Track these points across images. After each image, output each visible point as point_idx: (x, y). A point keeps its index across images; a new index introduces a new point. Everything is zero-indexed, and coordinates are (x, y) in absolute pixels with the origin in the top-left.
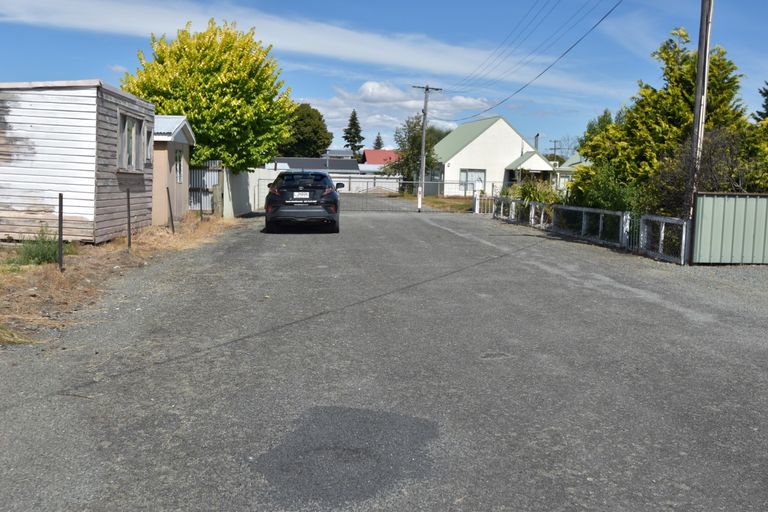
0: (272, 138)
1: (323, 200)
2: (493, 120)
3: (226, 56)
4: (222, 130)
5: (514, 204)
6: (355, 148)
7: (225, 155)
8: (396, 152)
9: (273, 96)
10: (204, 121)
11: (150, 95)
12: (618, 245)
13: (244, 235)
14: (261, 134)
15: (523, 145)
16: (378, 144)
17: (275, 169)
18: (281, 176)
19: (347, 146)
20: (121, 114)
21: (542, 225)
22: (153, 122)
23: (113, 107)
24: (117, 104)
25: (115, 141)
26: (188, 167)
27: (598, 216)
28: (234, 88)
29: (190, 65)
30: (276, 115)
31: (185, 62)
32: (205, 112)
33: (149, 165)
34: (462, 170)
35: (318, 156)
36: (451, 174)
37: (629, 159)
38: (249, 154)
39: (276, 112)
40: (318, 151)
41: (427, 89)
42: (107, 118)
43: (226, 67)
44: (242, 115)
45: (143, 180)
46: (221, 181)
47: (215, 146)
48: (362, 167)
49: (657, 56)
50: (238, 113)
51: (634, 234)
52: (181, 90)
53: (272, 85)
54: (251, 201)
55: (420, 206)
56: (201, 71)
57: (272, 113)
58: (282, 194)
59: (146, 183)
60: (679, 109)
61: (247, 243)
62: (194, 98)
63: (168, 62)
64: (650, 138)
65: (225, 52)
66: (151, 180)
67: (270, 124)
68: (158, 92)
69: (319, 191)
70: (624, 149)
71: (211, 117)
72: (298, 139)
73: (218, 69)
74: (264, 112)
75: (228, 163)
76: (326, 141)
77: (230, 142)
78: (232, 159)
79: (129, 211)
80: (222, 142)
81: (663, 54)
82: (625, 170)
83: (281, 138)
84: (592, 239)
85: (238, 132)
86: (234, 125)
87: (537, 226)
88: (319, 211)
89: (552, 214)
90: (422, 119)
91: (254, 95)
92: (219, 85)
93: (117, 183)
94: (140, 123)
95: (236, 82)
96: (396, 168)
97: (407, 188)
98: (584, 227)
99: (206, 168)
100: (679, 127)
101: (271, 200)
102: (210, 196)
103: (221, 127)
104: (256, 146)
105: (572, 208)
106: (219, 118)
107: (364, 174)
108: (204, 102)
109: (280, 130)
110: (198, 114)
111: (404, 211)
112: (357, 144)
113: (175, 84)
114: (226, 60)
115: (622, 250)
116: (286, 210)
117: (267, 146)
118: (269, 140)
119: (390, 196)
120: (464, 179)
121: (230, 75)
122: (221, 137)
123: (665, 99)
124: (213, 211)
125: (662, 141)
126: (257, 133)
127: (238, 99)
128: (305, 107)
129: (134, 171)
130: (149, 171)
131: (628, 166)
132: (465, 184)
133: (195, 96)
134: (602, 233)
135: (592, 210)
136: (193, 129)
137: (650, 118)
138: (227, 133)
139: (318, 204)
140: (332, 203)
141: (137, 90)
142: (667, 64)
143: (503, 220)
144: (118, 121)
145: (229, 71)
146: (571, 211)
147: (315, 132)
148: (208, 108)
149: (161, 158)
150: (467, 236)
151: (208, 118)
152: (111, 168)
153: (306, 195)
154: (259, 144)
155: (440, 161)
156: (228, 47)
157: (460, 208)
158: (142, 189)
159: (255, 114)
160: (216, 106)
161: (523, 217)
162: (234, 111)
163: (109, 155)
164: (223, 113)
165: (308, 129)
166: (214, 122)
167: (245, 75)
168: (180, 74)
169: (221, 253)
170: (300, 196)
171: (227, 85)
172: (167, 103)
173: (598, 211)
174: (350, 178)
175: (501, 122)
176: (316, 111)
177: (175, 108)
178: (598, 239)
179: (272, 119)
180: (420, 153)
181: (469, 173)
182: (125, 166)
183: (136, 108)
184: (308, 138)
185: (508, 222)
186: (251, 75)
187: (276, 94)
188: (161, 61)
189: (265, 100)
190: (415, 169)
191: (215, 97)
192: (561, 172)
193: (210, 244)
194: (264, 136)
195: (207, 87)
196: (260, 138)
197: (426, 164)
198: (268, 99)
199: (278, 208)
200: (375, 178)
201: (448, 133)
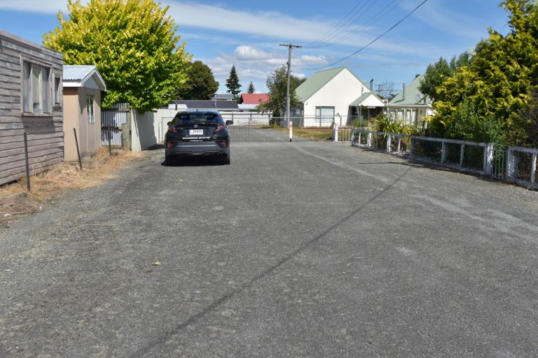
0: (171, 84)
1: (215, 136)
2: (340, 69)
3: (130, 16)
4: (129, 77)
5: (370, 134)
6: (235, 93)
7: (132, 98)
8: (268, 95)
9: (171, 50)
10: (112, 70)
11: (66, 49)
12: (482, 173)
13: (145, 169)
14: (162, 81)
15: (363, 89)
16: (251, 89)
17: (176, 109)
18: (179, 116)
19: (229, 91)
20: (24, 61)
21: (399, 152)
22: (62, 70)
23: (16, 54)
24: (19, 52)
25: (18, 87)
26: (100, 109)
27: (458, 147)
28: (138, 42)
29: (100, 23)
30: (174, 65)
31: (95, 21)
32: (113, 63)
33: (58, 108)
34: (317, 108)
35: (208, 99)
36: (309, 110)
37: (486, 95)
38: (152, 98)
39: (174, 62)
40: (208, 95)
41: (290, 47)
42: (8, 64)
43: (130, 24)
44: (145, 65)
45: (52, 122)
46: (128, 120)
47: (123, 91)
48: (240, 106)
49: (504, 6)
50: (142, 63)
51: (500, 163)
52: (93, 44)
53: (170, 39)
54: (156, 135)
55: (291, 137)
56: (109, 28)
57: (171, 63)
58: (179, 131)
59: (55, 124)
60: (529, 51)
61: (147, 178)
62: (103, 51)
63: (81, 21)
64: (505, 77)
65: (130, 13)
66: (62, 122)
67: (170, 72)
68: (73, 47)
69: (211, 129)
70: (482, 87)
71: (118, 66)
72: (194, 87)
73: (124, 27)
74: (164, 62)
75: (134, 105)
76: (214, 88)
77: (135, 88)
78: (137, 102)
79: (26, 147)
80: (128, 88)
81: (510, 5)
82: (483, 106)
83: (178, 83)
84: (453, 166)
85: (142, 79)
86: (139, 73)
87: (395, 153)
88: (212, 146)
89: (409, 143)
90: (287, 69)
91: (155, 48)
92: (125, 39)
93: (22, 126)
94: (48, 70)
95: (139, 37)
96: (268, 106)
97: (276, 122)
98: (443, 156)
99: (116, 110)
100: (529, 67)
101: (170, 137)
102: (120, 133)
103: (127, 75)
104: (158, 90)
105: (430, 139)
106: (125, 68)
107: (242, 111)
108: (112, 54)
109: (178, 77)
110: (107, 64)
111: (278, 141)
112: (236, 90)
113: (87, 39)
114: (131, 19)
115: (487, 178)
116: (183, 146)
117: (167, 91)
118: (168, 85)
119: (263, 128)
120: (318, 114)
121: (133, 31)
122: (128, 83)
123: (515, 43)
124: (122, 145)
125: (515, 79)
126: (159, 80)
127: (142, 51)
128: (198, 63)
129: (42, 114)
130: (59, 113)
131: (486, 102)
132: (319, 118)
133: (104, 49)
134: (463, 161)
135: (451, 141)
136: (103, 78)
137: (501, 59)
138: (132, 80)
139: (211, 140)
140: (223, 139)
141: (55, 45)
142: (514, 12)
143: (361, 148)
144: (22, 67)
145: (133, 28)
146: (428, 141)
147: (206, 82)
148: (116, 59)
149: (71, 102)
150: (341, 164)
151: (116, 68)
152: (15, 112)
153: (200, 132)
154: (161, 89)
155: (300, 101)
156: (133, 9)
157: (322, 137)
158: (52, 130)
159: (156, 64)
160: (123, 57)
161: (380, 145)
162: (138, 62)
163: (11, 99)
164: (129, 64)
165: (201, 79)
166: (121, 71)
167: (146, 31)
168: (92, 31)
169: (120, 192)
170: (195, 134)
171: (132, 40)
172: (81, 55)
173: (459, 142)
174: (233, 114)
175: (345, 71)
176: (206, 66)
177: (88, 59)
178: (459, 166)
179: (170, 68)
180: (285, 95)
181: (323, 110)
182: (31, 109)
183: (42, 56)
184: (201, 85)
185: (367, 149)
186: (152, 31)
187: (174, 47)
188: (76, 21)
189: (164, 52)
190: (282, 107)
191: (122, 50)
192: (390, 107)
193: (114, 179)
194: (165, 82)
195: (114, 41)
196: (161, 84)
197: (291, 103)
198: (168, 52)
199: (176, 144)
200: (251, 114)
201: (303, 80)
